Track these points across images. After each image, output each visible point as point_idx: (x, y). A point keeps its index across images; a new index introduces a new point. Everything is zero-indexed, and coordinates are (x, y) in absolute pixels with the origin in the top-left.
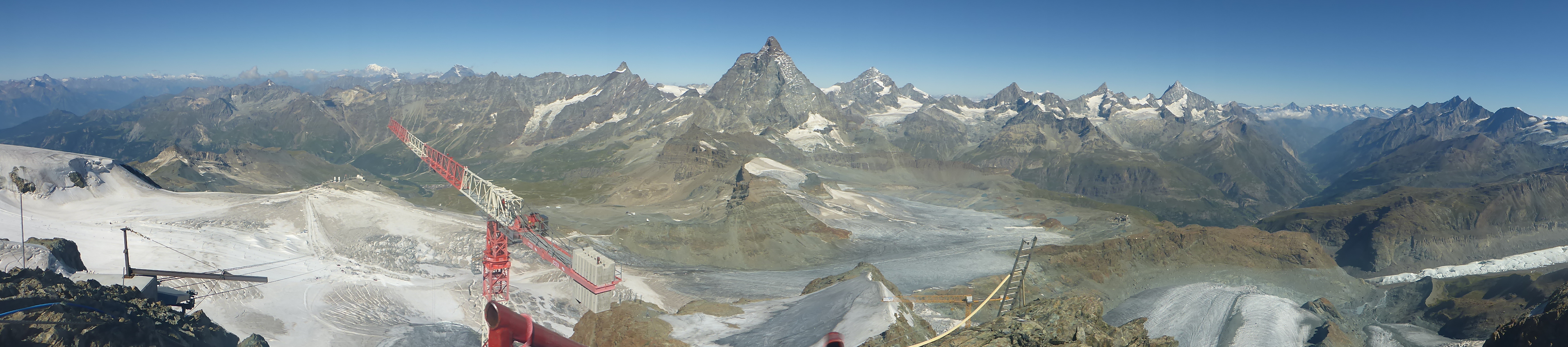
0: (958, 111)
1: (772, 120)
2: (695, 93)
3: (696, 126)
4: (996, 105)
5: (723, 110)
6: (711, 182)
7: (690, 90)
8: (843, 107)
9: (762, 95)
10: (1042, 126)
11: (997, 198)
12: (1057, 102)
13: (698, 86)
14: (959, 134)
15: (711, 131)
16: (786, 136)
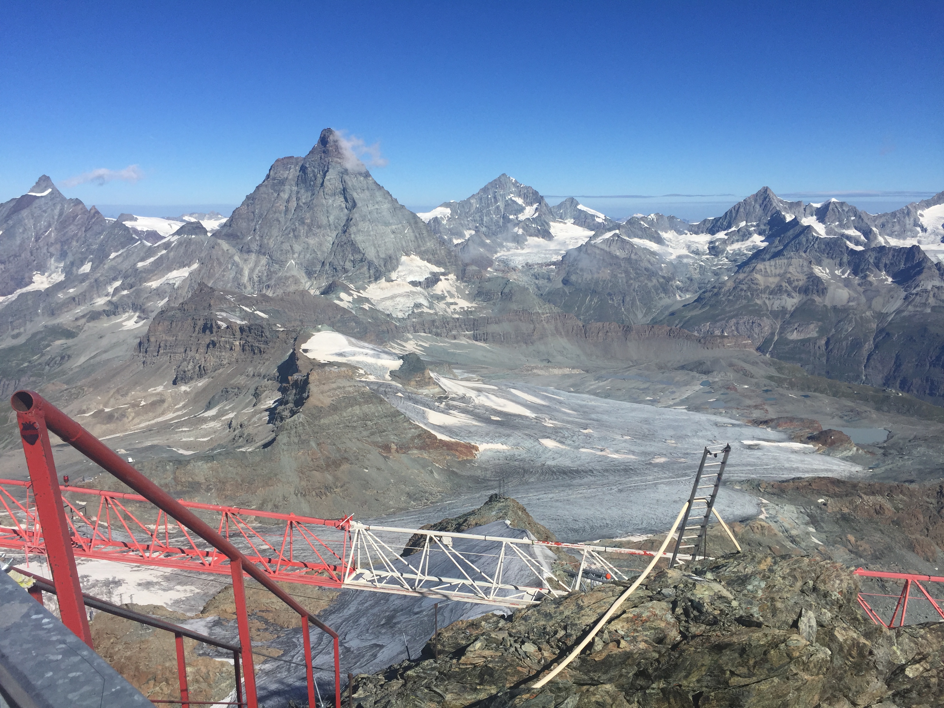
0: (659, 241)
1: (339, 268)
2: (198, 228)
3: (206, 286)
4: (729, 227)
5: (253, 256)
6: (241, 380)
7: (189, 223)
8: (456, 241)
9: (319, 227)
10: (819, 263)
11: (728, 388)
12: (853, 218)
13: (202, 216)
14: (661, 280)
15: (232, 293)
16: (364, 294)
